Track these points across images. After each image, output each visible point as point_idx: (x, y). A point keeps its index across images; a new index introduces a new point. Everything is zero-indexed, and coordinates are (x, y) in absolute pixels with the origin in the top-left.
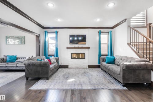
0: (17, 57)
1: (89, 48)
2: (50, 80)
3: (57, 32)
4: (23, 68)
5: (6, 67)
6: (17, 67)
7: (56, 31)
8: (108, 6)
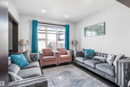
0: (95, 51)
4: (104, 76)
6: (95, 69)
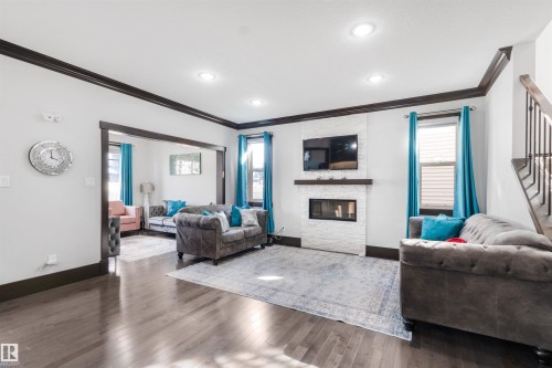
1: (368, 182)
2: (219, 267)
3: (269, 137)
5: (163, 226)
7: (266, 133)
8: (351, 33)
